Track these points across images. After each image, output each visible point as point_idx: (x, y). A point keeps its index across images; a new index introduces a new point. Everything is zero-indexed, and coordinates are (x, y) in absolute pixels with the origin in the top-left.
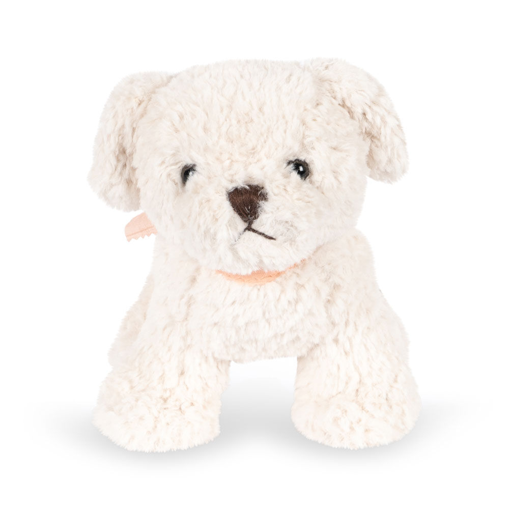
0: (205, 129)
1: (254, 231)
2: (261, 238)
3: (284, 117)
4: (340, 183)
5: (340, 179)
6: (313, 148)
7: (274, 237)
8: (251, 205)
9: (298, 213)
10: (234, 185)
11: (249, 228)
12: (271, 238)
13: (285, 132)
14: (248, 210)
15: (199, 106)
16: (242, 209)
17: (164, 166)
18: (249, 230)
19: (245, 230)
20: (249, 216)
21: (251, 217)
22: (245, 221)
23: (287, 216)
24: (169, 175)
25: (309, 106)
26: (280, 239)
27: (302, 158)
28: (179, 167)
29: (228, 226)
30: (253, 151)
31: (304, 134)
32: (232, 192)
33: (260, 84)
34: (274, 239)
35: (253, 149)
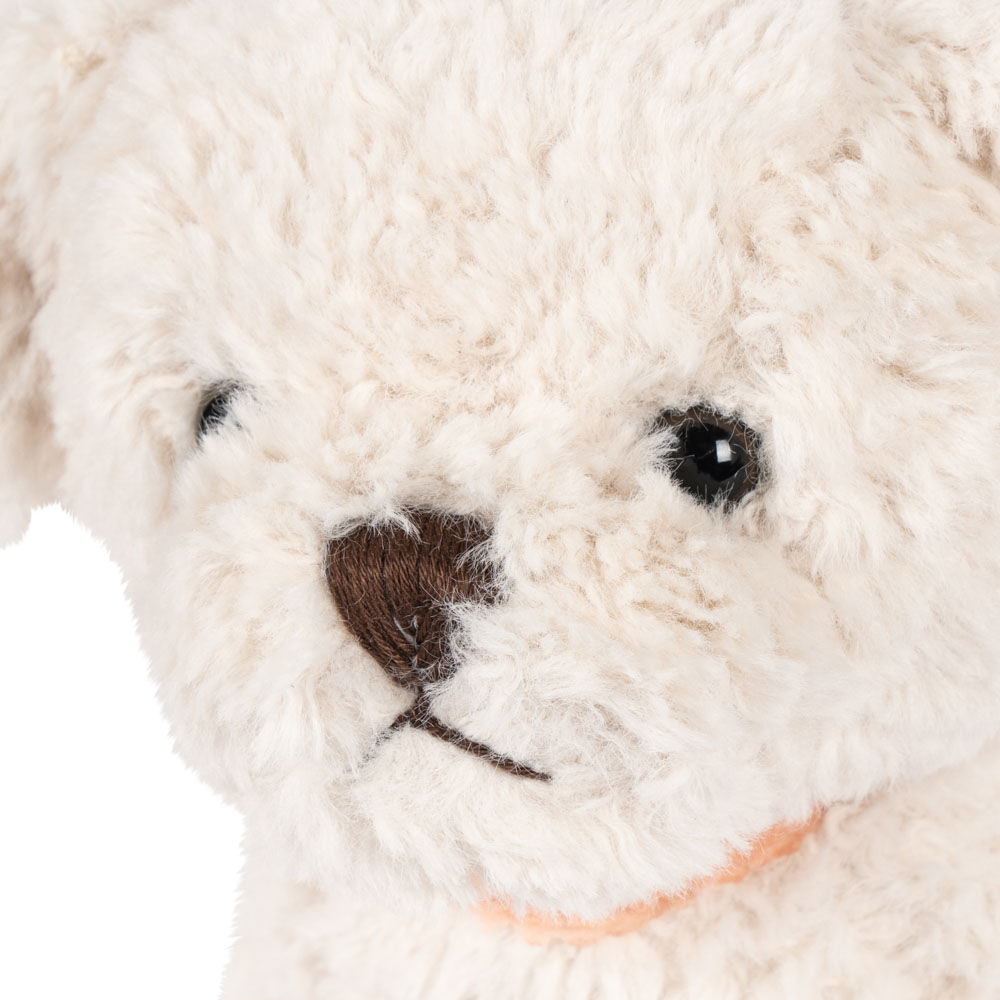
0: (289, 228)
1: (441, 731)
2: (469, 766)
3: (647, 204)
4: (908, 533)
5: (911, 517)
6: (780, 361)
7: (537, 768)
8: (423, 613)
9: (632, 674)
10: (356, 509)
11: (419, 716)
12: (525, 772)
13: (642, 275)
14: (412, 632)
15: (278, 114)
16: (377, 626)
17: (128, 372)
18: (416, 724)
19: (399, 722)
20: (415, 660)
21: (422, 665)
22: (400, 682)
23: (581, 681)
24: (146, 415)
25: (782, 162)
26: (565, 777)
27: (725, 404)
28: (191, 385)
29: (310, 694)
30: (484, 352)
31: (737, 294)
32: (345, 540)
33: (572, 35)
34: (544, 777)
35: (488, 340)
